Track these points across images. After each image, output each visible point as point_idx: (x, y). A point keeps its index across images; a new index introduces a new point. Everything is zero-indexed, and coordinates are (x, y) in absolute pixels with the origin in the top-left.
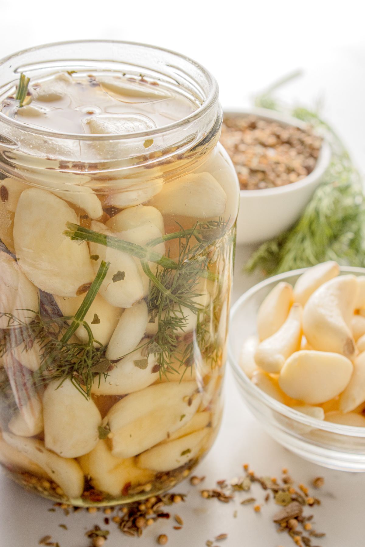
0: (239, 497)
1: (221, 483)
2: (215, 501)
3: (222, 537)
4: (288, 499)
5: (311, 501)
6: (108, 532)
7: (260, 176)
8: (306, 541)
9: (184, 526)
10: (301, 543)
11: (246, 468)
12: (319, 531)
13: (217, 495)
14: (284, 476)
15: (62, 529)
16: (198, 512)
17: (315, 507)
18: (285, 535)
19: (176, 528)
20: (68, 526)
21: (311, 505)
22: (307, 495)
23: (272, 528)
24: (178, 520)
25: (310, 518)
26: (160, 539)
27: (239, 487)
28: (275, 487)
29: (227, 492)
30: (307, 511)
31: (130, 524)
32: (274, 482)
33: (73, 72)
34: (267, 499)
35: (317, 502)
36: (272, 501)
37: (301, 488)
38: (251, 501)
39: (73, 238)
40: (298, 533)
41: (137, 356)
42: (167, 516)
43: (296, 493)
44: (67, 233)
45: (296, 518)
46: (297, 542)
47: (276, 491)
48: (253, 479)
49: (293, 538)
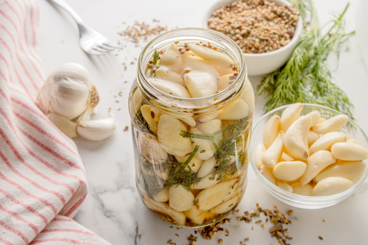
0: (254, 220)
1: (246, 213)
2: (243, 221)
3: (247, 239)
4: (276, 221)
5: (287, 222)
6: (196, 238)
7: (265, 43)
8: (284, 241)
9: (230, 234)
10: (282, 242)
11: (257, 205)
12: (290, 236)
13: (244, 219)
14: (275, 209)
15: (176, 236)
16: (236, 227)
17: (289, 224)
18: (275, 238)
19: (227, 235)
20: (179, 234)
21: (287, 224)
22: (285, 218)
23: (269, 235)
24: (227, 232)
25: (286, 230)
26: (220, 241)
27: (254, 215)
28: (271, 215)
29: (248, 217)
30: (285, 226)
31: (206, 234)
32: (270, 212)
33: (178, 42)
34: (267, 220)
35: (290, 222)
36: (269, 221)
37: (283, 215)
38: (260, 221)
39: (184, 137)
40: (281, 237)
41: (211, 176)
42: (222, 229)
43: (280, 218)
44: (181, 135)
45: (280, 231)
46: (280, 242)
47: (271, 217)
48: (260, 210)
49: (278, 240)
